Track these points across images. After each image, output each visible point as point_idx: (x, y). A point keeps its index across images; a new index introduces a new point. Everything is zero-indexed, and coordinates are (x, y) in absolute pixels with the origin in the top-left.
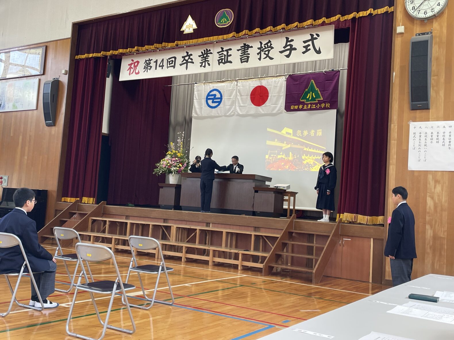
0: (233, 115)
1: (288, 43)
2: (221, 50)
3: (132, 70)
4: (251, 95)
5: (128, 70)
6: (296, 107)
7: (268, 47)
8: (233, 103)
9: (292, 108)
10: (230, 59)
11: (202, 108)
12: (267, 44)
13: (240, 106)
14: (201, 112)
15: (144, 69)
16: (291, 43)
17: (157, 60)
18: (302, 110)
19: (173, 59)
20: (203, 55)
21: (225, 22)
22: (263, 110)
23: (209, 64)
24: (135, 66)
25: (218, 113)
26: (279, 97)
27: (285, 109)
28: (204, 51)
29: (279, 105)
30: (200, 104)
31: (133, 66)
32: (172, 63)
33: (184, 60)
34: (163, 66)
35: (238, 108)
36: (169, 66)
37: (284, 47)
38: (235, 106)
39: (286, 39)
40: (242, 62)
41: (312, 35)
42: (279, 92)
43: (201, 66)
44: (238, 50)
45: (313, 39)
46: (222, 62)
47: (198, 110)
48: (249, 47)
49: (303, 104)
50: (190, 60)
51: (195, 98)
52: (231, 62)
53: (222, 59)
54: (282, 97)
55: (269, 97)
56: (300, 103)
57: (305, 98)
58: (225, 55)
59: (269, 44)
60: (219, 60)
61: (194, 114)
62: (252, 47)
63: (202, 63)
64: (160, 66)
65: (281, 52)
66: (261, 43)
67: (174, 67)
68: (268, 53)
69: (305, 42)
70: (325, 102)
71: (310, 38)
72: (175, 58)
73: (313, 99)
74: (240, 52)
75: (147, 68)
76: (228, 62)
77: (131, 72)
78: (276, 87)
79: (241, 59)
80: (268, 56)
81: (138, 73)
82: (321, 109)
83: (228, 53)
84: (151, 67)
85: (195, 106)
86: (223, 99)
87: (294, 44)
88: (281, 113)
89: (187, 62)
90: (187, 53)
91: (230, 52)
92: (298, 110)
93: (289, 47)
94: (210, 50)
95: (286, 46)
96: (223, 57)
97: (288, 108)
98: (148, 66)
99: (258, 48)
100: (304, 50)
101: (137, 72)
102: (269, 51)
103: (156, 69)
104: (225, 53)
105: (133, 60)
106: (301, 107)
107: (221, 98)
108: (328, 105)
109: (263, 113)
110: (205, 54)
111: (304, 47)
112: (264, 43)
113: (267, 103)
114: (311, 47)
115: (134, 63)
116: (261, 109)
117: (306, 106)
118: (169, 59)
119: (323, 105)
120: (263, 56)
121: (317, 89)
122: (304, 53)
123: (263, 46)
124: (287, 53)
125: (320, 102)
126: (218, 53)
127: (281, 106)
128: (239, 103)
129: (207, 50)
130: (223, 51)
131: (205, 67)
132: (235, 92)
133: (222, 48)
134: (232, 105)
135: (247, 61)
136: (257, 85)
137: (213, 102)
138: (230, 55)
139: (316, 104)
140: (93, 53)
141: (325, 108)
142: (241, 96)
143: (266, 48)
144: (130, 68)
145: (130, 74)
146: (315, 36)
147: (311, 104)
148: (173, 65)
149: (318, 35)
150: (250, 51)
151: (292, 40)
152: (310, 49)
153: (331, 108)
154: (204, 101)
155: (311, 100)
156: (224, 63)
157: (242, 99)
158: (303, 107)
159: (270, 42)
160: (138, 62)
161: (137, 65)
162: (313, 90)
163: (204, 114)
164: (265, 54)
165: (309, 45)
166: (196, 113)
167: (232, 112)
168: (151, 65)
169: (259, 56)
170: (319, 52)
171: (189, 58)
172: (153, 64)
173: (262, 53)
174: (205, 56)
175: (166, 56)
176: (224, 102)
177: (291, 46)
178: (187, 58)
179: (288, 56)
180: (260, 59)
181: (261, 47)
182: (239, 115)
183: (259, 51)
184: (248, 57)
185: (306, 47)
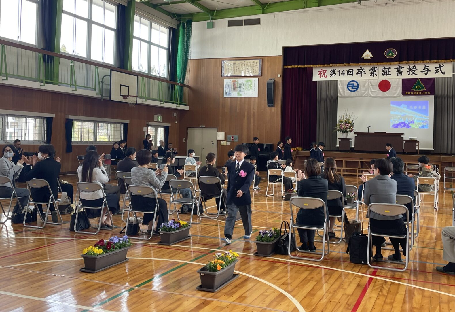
0: (367, 96)
1: (426, 68)
2: (384, 68)
3: (322, 75)
4: (379, 85)
5: (319, 75)
6: (409, 93)
7: (414, 69)
8: (367, 89)
9: (407, 93)
10: (390, 73)
11: (344, 91)
12: (413, 67)
13: (371, 91)
14: (344, 94)
15: (331, 74)
16: (428, 68)
17: (339, 70)
18: (413, 95)
19: (351, 71)
20: (372, 69)
21: (391, 55)
22: (388, 94)
23: (376, 75)
24: (323, 73)
25: (356, 95)
26: (398, 87)
27: (402, 94)
28: (373, 67)
29: (398, 92)
30: (343, 89)
31: (322, 73)
32: (351, 73)
33: (359, 71)
34: (344, 74)
35: (370, 92)
36: (348, 74)
37: (424, 70)
38: (368, 91)
39: (424, 66)
40: (398, 75)
41: (440, 65)
42: (398, 84)
43: (371, 76)
44: (395, 69)
45: (440, 67)
46: (385, 74)
47: (342, 93)
48: (402, 68)
49: (413, 91)
50: (363, 72)
51: (339, 85)
52: (390, 75)
53: (385, 73)
54: (400, 87)
55: (391, 87)
56: (411, 91)
57: (414, 88)
58: (387, 71)
59: (414, 67)
60: (383, 73)
61: (339, 95)
62: (404, 68)
63: (371, 74)
64: (342, 74)
65: (422, 72)
66: (410, 66)
67: (352, 75)
68: (414, 72)
69: (436, 68)
70: (427, 91)
71: (439, 66)
72: (353, 70)
73: (419, 89)
74: (396, 70)
75: (333, 74)
76: (388, 74)
77: (321, 76)
78: (396, 81)
79: (397, 73)
80: (414, 73)
81: (327, 77)
82: (424, 95)
83: (388, 70)
84: (336, 74)
85: (339, 90)
86: (359, 87)
87: (430, 68)
88: (400, 96)
89: (361, 73)
90: (361, 68)
91: (390, 70)
92: (411, 95)
93: (426, 70)
94: (376, 68)
95: (425, 69)
96: (386, 72)
97: (404, 93)
98: (333, 73)
99: (408, 69)
100: (436, 72)
101: (325, 76)
102: (414, 71)
103: (339, 75)
104: (387, 70)
105: (321, 69)
106: (412, 93)
107: (358, 86)
108: (429, 93)
109: (388, 95)
110: (373, 69)
111: (435, 70)
112: (411, 66)
113: (390, 90)
114: (439, 70)
115: (323, 71)
116: (386, 94)
117: (415, 93)
118: (348, 70)
119: (426, 93)
120: (411, 73)
121: (422, 84)
122: (435, 73)
123: (411, 68)
124: (426, 72)
125: (424, 91)
126: (382, 69)
127: (399, 92)
128: (371, 89)
129: (374, 67)
130: (385, 68)
131: (373, 76)
132: (367, 83)
133: (385, 67)
134: (366, 91)
135: (401, 75)
136: (382, 80)
137: (352, 88)
138: (390, 71)
139: (422, 92)
140: (298, 65)
141: (427, 95)
142: (372, 85)
143: (412, 69)
144: (320, 74)
145: (320, 77)
146: (442, 65)
147: (419, 92)
148: (351, 74)
149: (443, 65)
150: (402, 69)
151: (428, 66)
152: (439, 72)
153: (431, 94)
154: (346, 87)
155: (418, 90)
156: (386, 75)
157: (372, 87)
158: (413, 93)
159: (415, 66)
160: (326, 71)
161: (325, 72)
162: (420, 85)
163: (346, 95)
164: (412, 72)
165: (438, 70)
166: (340, 94)
167: (367, 94)
168: (335, 73)
169: (408, 73)
170: (444, 73)
171: (362, 71)
172: (336, 72)
173: (410, 71)
174: (373, 70)
175: (346, 69)
176: (360, 88)
177: (428, 69)
178: (361, 71)
179: (426, 74)
180: (409, 74)
181: (410, 68)
182: (371, 96)
183: (408, 70)
184: (402, 73)
185: (437, 70)
